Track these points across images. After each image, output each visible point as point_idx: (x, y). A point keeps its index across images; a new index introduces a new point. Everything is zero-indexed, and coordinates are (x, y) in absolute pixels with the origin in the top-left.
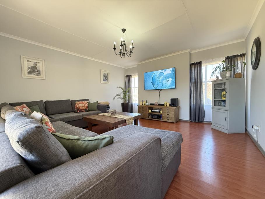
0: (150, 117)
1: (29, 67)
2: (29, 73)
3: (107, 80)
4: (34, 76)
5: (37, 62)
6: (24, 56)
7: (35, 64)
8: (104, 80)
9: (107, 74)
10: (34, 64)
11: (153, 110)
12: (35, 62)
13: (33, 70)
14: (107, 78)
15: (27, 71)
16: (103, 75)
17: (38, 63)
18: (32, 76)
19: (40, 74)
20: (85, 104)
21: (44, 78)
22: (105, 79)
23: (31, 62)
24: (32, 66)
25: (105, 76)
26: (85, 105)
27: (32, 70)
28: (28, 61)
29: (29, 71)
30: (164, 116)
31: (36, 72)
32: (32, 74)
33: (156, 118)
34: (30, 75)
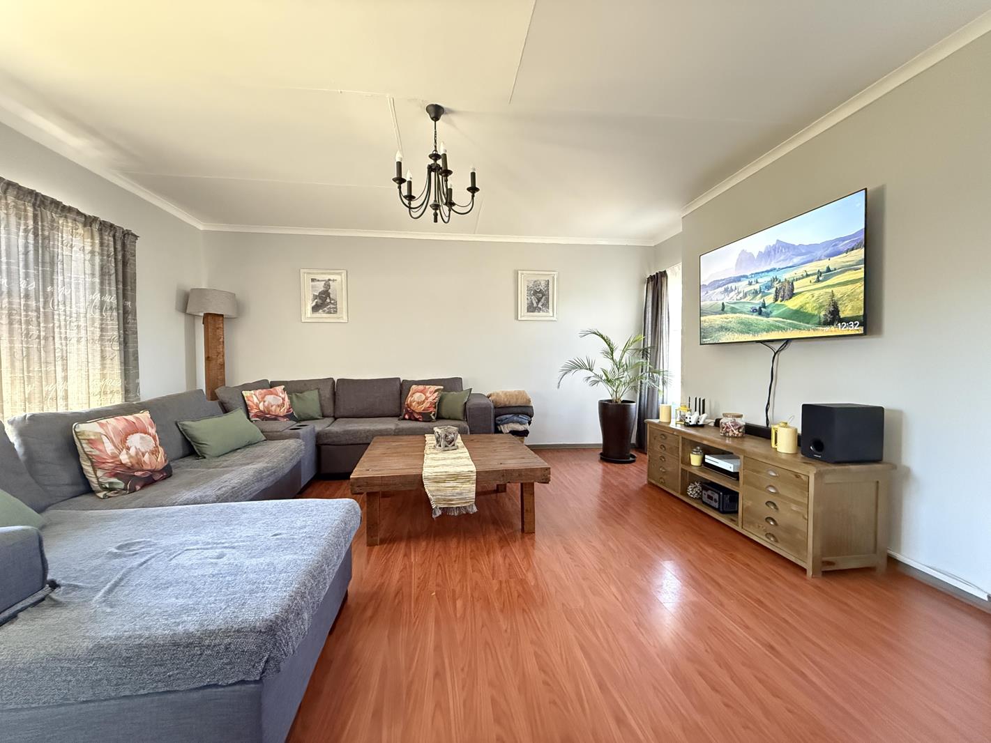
0: (692, 490)
1: (315, 294)
2: (316, 308)
3: (546, 305)
4: (325, 315)
5: (332, 277)
6: (305, 270)
7: (327, 285)
8: (531, 308)
9: (543, 283)
10: (325, 284)
11: (710, 459)
12: (327, 279)
13: (324, 301)
14: (547, 300)
15: (310, 304)
16: (529, 289)
17: (334, 280)
18: (321, 314)
19: (336, 308)
20: (428, 395)
21: (345, 319)
22: (538, 303)
23: (318, 281)
24: (320, 290)
25: (536, 293)
26: (427, 398)
27: (320, 301)
28: (313, 280)
29: (314, 304)
30: (749, 503)
31: (328, 304)
32: (320, 311)
33: (716, 505)
34: (317, 315)
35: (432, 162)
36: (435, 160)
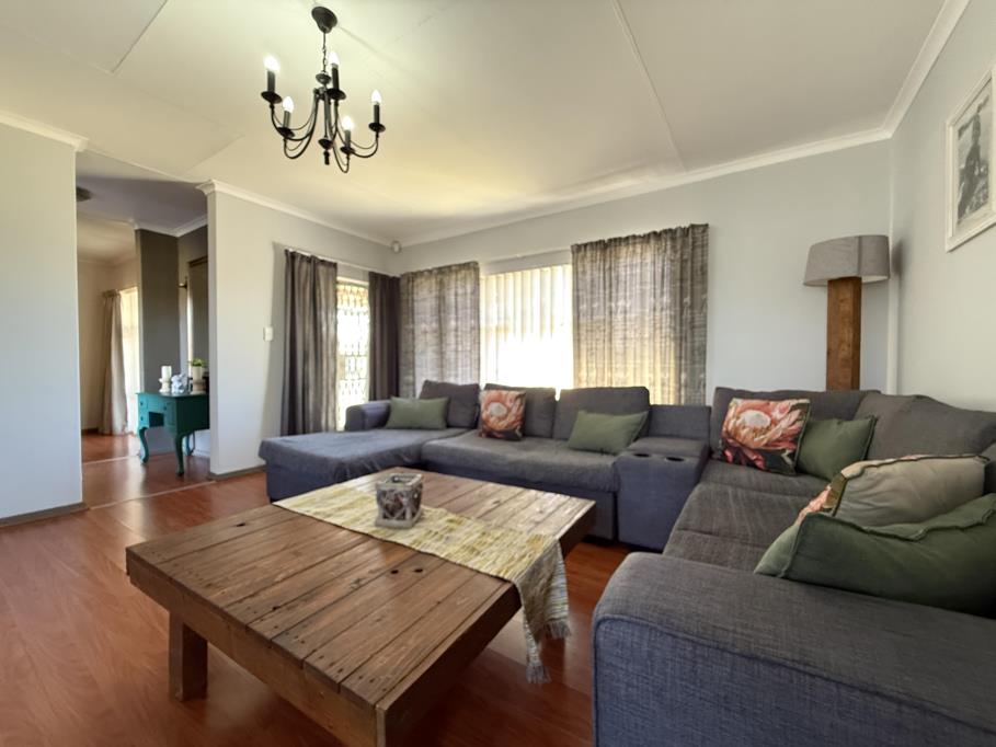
1: (962, 166)
10: (974, 128)
12: (976, 110)
13: (971, 178)
18: (967, 218)
19: (987, 185)
24: (968, 153)
27: (967, 183)
29: (960, 196)
31: (976, 182)
32: (967, 209)
34: (963, 224)
35: (319, 85)
36: (325, 83)
